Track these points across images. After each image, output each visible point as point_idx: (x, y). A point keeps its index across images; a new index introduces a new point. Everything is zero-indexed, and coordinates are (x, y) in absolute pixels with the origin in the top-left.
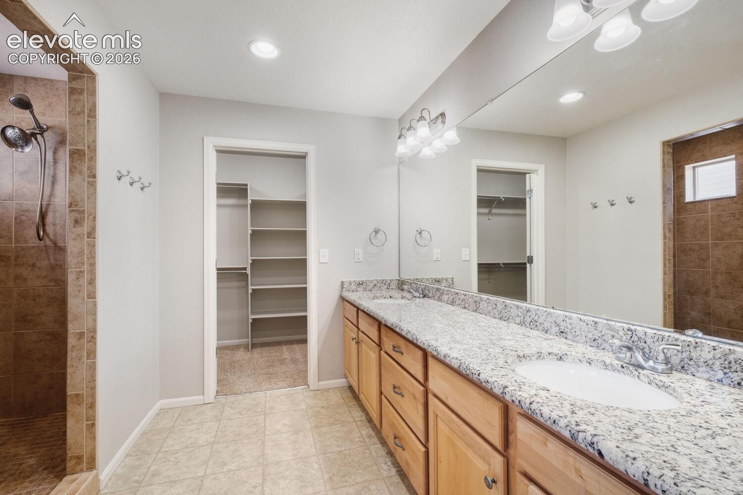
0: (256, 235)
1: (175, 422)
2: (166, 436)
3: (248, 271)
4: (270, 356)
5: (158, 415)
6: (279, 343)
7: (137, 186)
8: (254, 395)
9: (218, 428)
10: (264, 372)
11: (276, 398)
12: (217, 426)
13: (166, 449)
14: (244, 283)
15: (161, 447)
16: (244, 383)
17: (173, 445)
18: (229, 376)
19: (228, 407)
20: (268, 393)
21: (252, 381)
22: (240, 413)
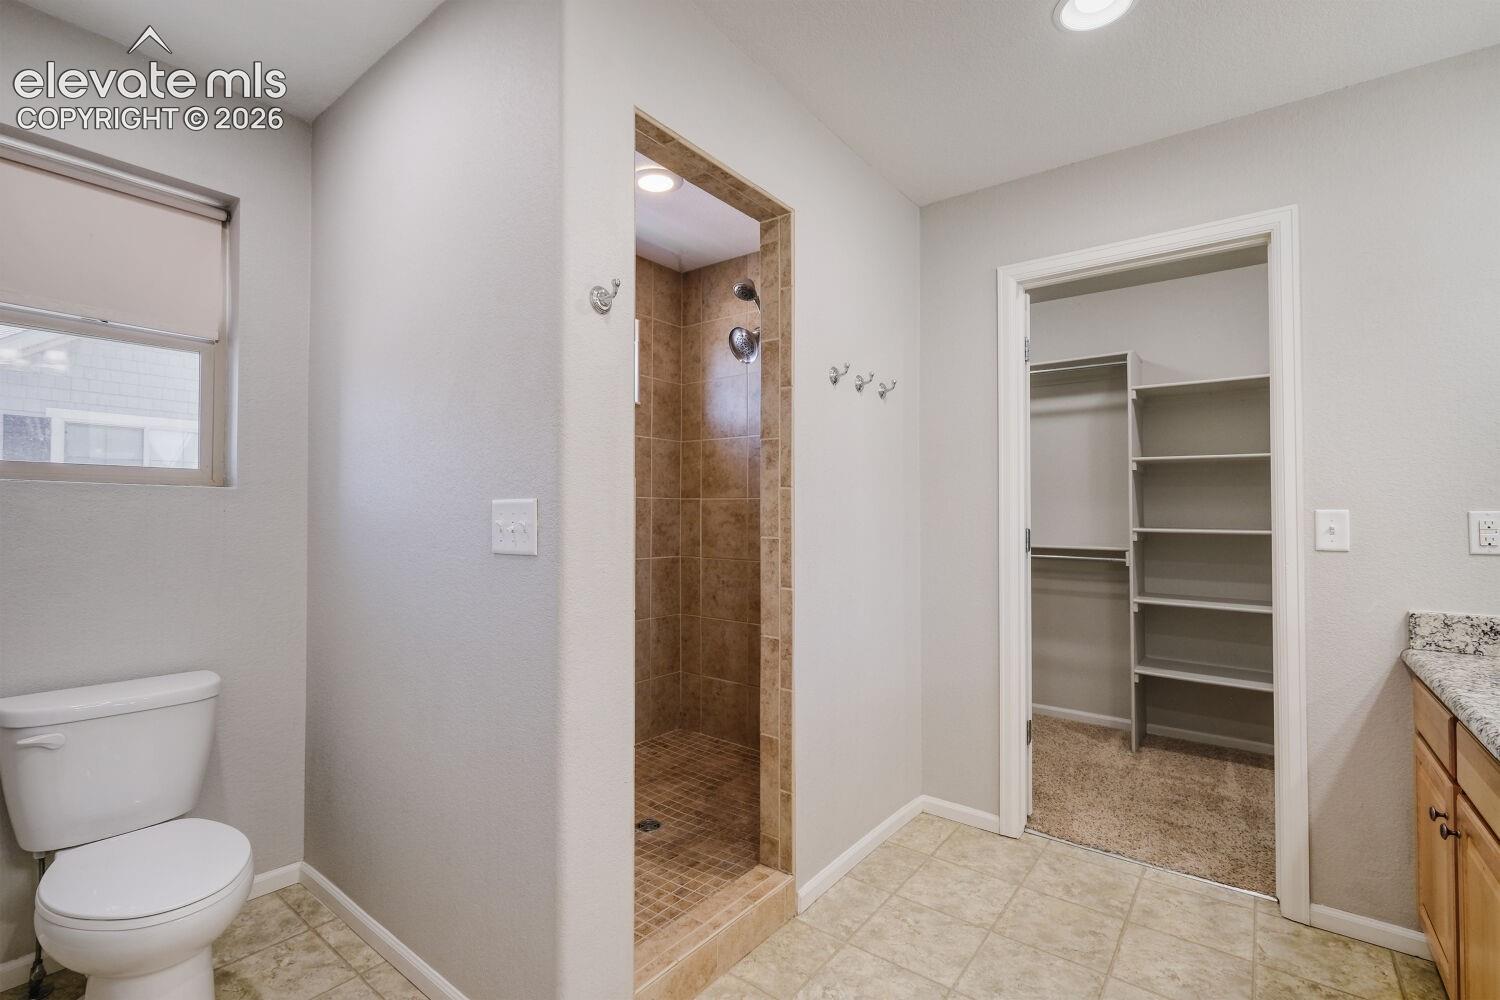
0: (1149, 476)
1: (937, 849)
2: (915, 867)
3: (1130, 560)
4: (1181, 779)
5: (916, 820)
6: (1220, 753)
7: (871, 389)
8: (1112, 861)
9: (1010, 900)
10: (1154, 812)
11: (1170, 891)
12: (1009, 895)
13: (908, 895)
14: (1118, 588)
15: (901, 886)
16: (1098, 824)
17: (920, 893)
18: (1070, 795)
19: (1046, 864)
20: (1152, 871)
21: (1118, 824)
22: (1068, 890)
